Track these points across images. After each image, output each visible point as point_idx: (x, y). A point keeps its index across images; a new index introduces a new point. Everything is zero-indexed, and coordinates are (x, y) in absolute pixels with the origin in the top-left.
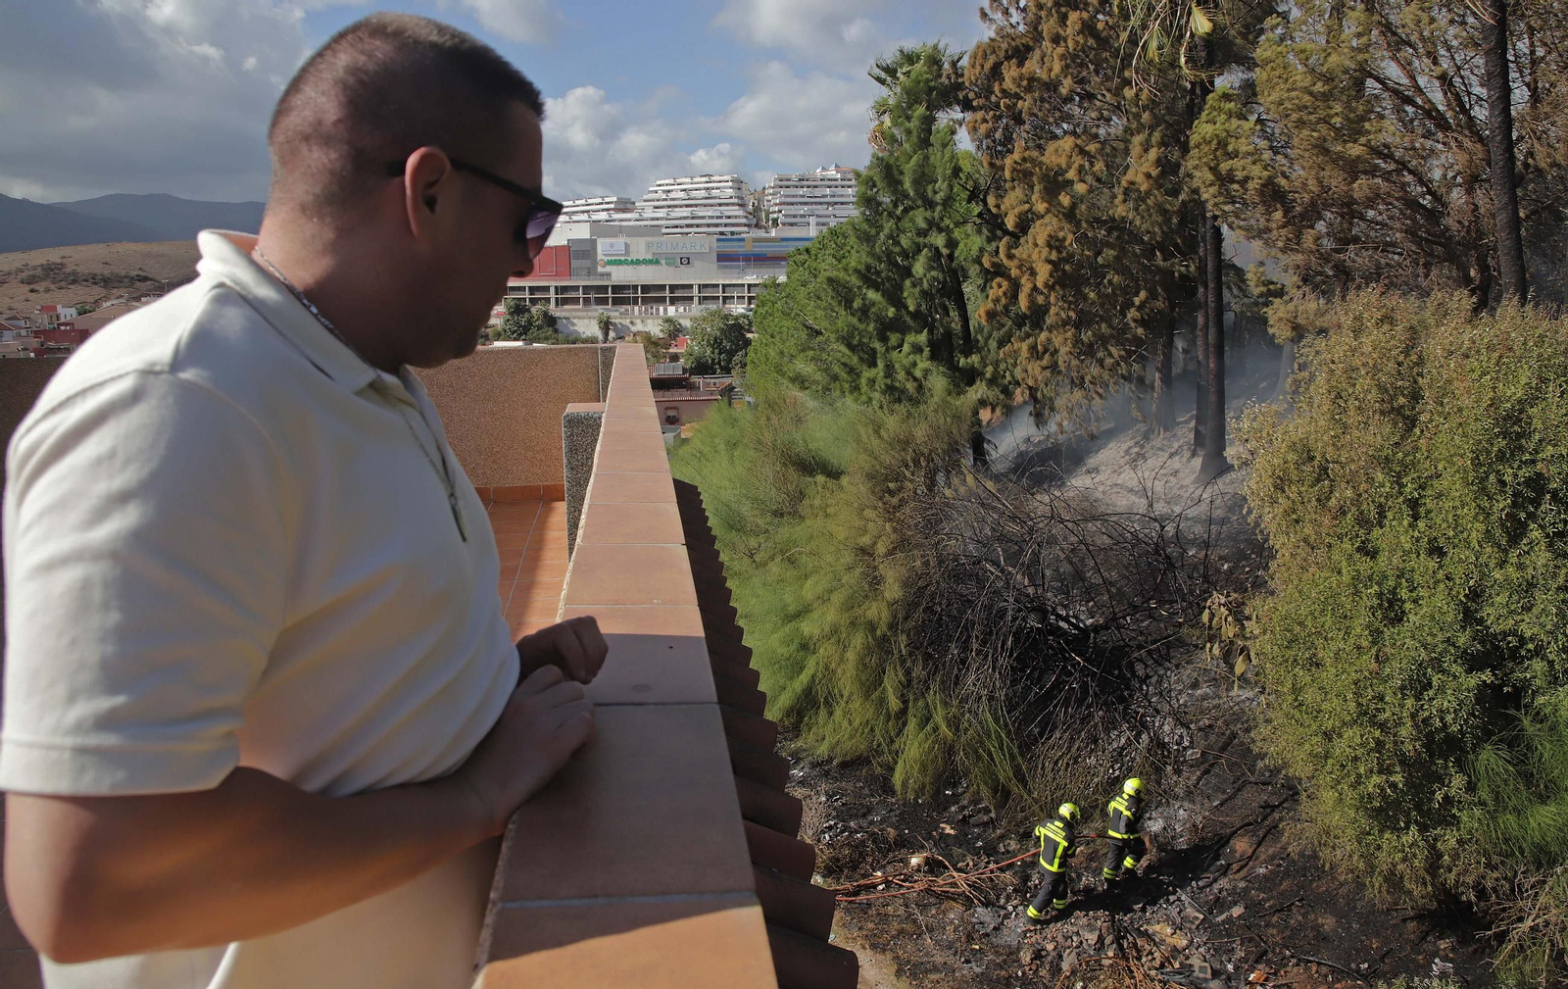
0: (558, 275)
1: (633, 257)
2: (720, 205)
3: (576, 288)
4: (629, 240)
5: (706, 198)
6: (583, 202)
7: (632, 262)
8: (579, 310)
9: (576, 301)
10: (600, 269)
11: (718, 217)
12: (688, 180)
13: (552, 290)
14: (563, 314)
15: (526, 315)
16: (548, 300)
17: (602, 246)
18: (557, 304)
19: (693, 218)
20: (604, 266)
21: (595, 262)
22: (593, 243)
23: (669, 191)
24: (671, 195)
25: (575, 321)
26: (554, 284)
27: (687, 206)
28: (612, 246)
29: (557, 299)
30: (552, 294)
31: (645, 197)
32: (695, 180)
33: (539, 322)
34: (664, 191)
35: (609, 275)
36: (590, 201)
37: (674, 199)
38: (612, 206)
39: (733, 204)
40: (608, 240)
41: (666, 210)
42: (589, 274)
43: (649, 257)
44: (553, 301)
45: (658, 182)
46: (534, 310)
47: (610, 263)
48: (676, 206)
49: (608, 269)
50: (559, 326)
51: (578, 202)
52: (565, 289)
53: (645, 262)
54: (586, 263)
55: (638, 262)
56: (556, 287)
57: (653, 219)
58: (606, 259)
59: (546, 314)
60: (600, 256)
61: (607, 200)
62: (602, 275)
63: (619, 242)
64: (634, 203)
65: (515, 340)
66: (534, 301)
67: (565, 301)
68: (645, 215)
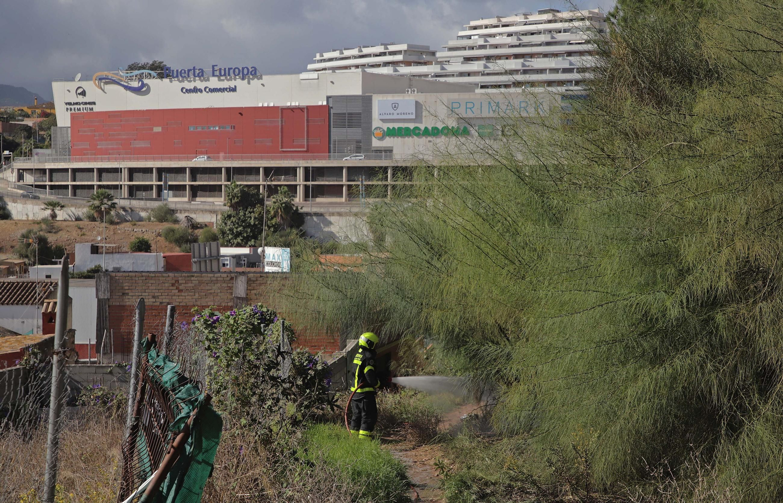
0: (310, 151)
1: (427, 123)
2: (570, 54)
3: (337, 171)
4: (421, 97)
5: (548, 44)
6: (355, 52)
7: (427, 133)
8: (341, 204)
9: (336, 191)
10: (376, 143)
11: (565, 71)
12: (520, 19)
13: (300, 174)
14: (315, 210)
15: (258, 209)
16: (293, 189)
17: (380, 104)
18: (306, 196)
19: (525, 72)
20: (381, 139)
21: (368, 132)
22: (366, 101)
23: (490, 36)
24: (492, 41)
25: (332, 219)
26: (303, 163)
27: (516, 56)
28: (395, 106)
29: (306, 188)
30: (300, 180)
31: (453, 43)
32: (531, 18)
33: (278, 220)
34: (480, 36)
35: (389, 151)
36: (366, 51)
37: (496, 47)
38: (399, 58)
39: (590, 53)
40: (390, 98)
41: (483, 62)
42: (358, 150)
43: (452, 123)
44: (300, 191)
45: (473, 23)
46: (269, 203)
47: (392, 133)
48: (499, 57)
49: (388, 142)
50: (310, 225)
51: (347, 53)
52: (320, 172)
53: (448, 131)
54: (354, 133)
55: (435, 132)
56: (306, 169)
57: (462, 74)
58: (385, 126)
59: (288, 208)
60: (376, 123)
61: (392, 48)
62: (379, 151)
63: (407, 101)
64: (433, 54)
65: (239, 245)
66: (272, 190)
67: (320, 191)
68: (450, 68)
